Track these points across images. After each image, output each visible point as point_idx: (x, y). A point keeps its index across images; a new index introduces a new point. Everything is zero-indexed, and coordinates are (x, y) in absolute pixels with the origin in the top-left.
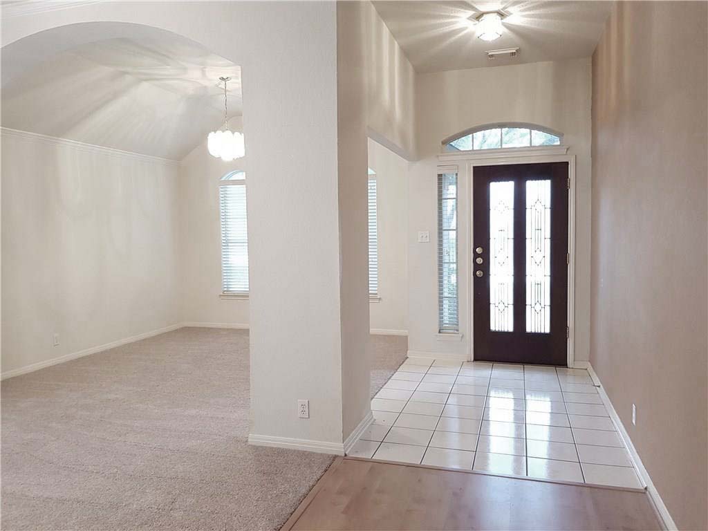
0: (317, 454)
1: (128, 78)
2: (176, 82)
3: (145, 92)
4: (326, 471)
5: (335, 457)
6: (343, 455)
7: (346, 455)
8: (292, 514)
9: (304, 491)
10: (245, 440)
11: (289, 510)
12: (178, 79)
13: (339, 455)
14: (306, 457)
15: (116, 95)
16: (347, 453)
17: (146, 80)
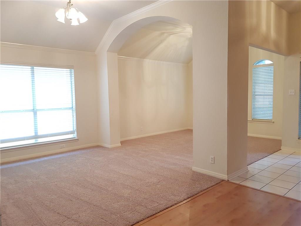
0: (216, 178)
1: (166, 35)
2: (183, 33)
3: (172, 39)
4: (217, 184)
5: (223, 180)
6: (227, 180)
7: (228, 180)
8: (196, 194)
9: (205, 188)
10: (191, 168)
11: (196, 193)
12: (183, 32)
13: (226, 180)
14: (211, 178)
15: (162, 42)
16: (229, 180)
17: (172, 34)
